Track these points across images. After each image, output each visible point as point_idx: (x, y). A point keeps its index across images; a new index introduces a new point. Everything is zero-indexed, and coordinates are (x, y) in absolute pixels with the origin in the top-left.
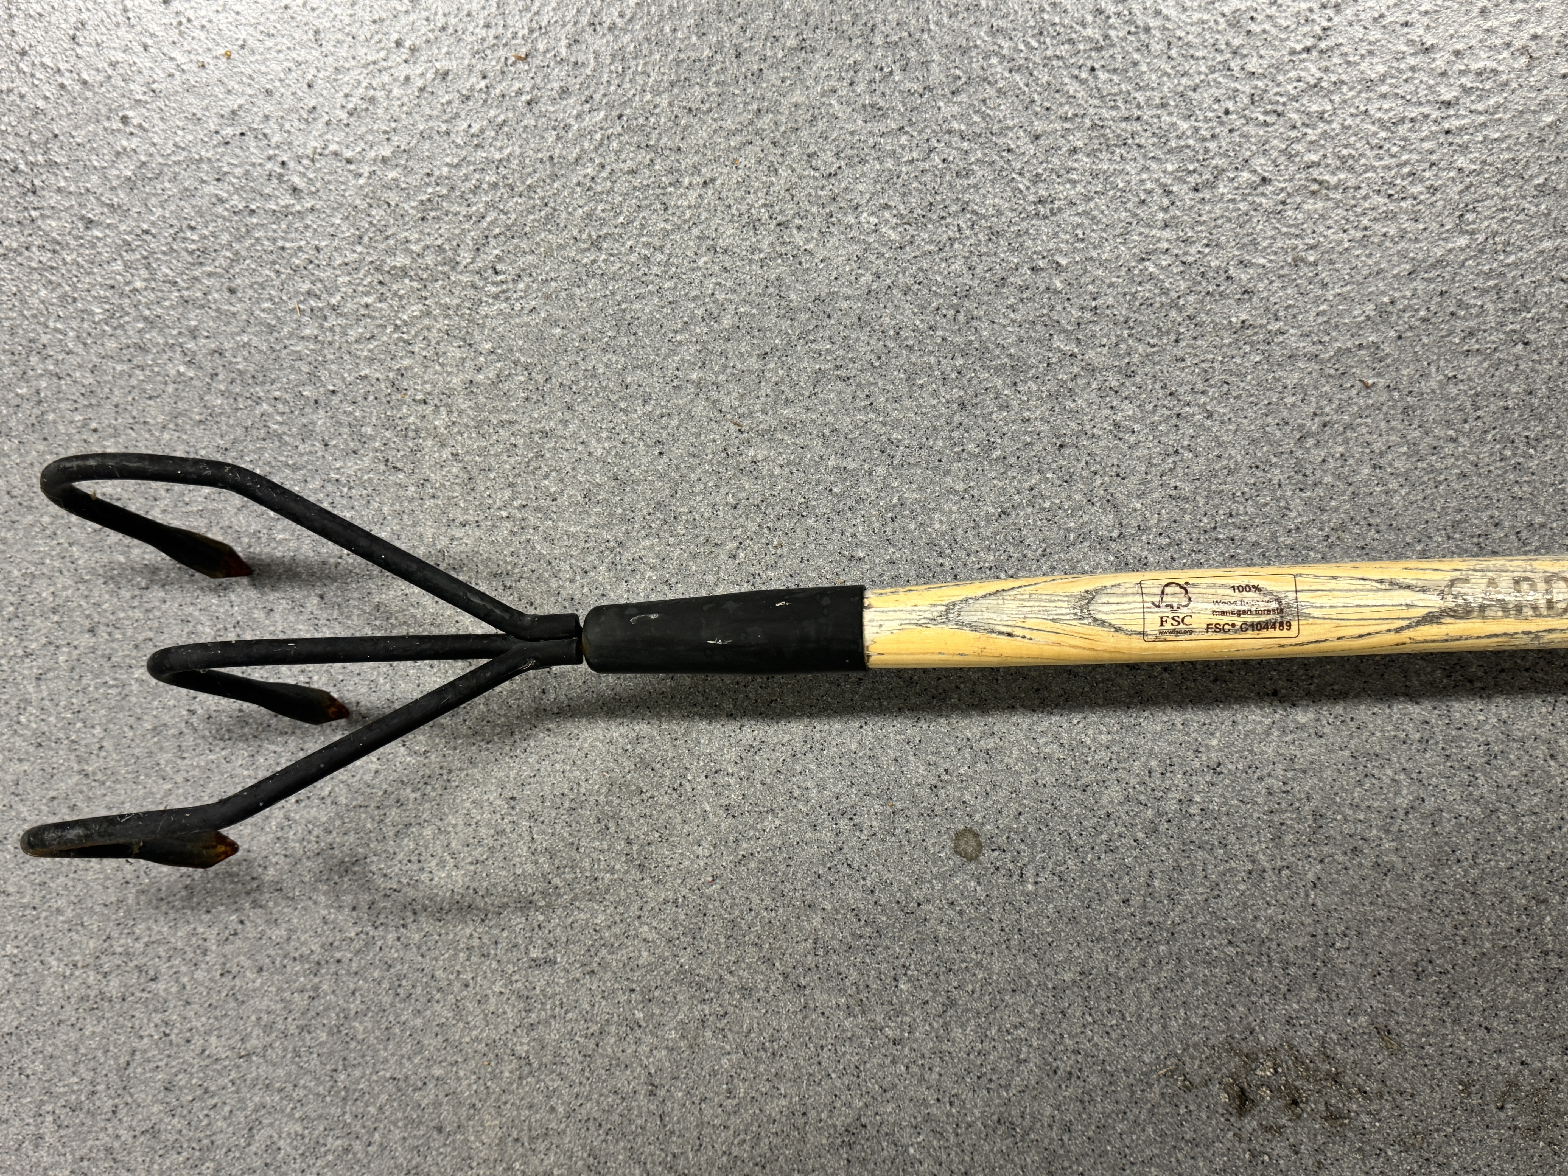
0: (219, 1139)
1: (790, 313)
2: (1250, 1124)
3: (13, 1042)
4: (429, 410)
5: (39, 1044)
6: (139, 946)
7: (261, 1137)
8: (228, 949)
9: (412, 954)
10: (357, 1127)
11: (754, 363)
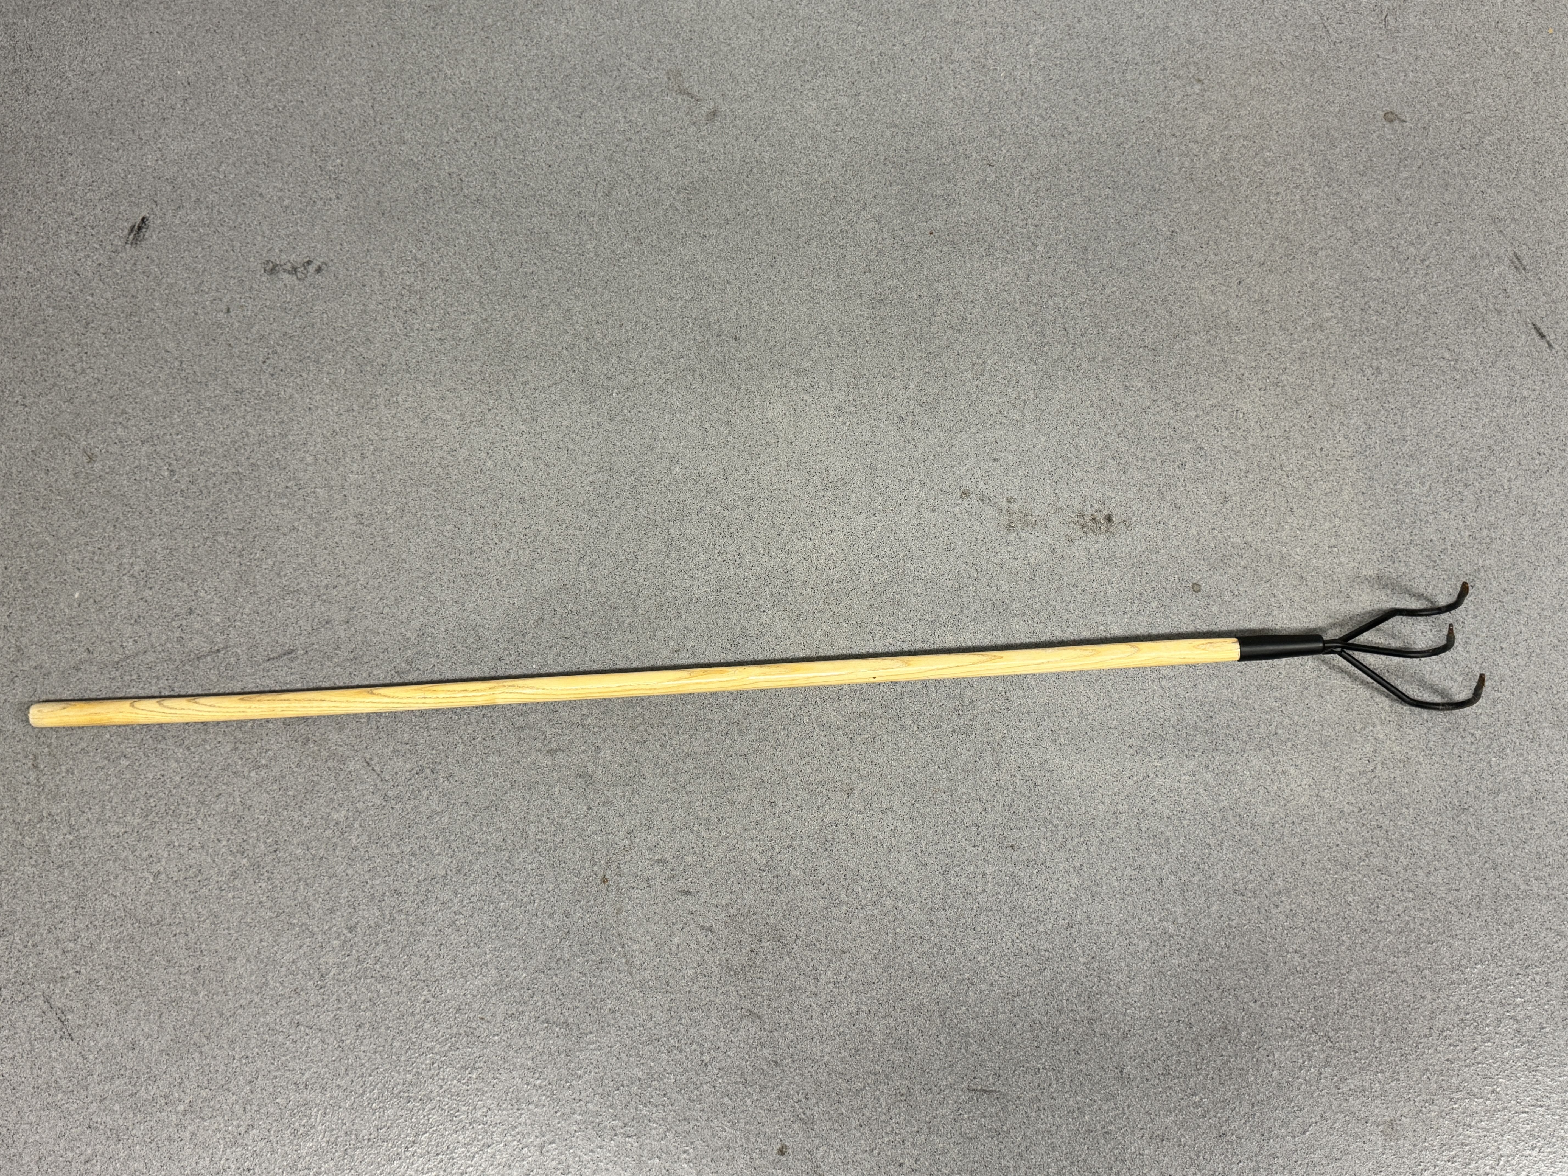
0: (1442, 485)
1: (1269, 746)
2: (1105, 512)
3: (1521, 512)
4: (1388, 718)
5: (1512, 512)
6: (1476, 546)
7: (1427, 487)
8: (1443, 547)
9: (1378, 548)
10: (1393, 492)
11: (1280, 732)
